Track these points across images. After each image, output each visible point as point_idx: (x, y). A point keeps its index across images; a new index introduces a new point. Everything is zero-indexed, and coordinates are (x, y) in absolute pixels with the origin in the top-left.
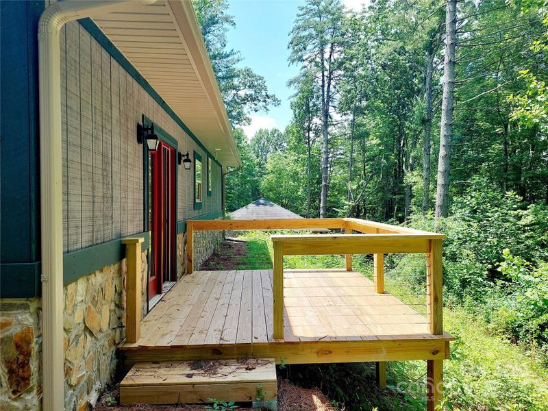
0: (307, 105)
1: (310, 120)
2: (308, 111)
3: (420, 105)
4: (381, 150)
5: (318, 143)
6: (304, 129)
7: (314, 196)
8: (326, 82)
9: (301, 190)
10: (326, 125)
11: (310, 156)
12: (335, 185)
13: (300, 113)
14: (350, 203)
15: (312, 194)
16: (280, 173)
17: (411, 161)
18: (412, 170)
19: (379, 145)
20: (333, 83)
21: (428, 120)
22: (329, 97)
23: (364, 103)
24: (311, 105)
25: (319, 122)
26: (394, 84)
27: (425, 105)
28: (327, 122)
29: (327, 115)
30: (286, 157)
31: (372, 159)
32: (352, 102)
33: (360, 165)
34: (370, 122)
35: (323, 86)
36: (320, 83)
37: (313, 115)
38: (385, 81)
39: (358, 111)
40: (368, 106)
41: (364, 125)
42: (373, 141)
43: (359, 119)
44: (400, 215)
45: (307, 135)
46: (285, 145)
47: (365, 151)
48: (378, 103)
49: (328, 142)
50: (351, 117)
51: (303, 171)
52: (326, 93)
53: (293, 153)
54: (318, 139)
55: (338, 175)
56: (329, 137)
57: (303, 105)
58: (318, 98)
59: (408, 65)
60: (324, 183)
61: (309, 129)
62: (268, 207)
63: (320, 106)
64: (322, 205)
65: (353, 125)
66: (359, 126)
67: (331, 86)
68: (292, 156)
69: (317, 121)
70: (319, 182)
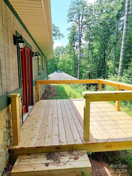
1: (74, 43)
2: (74, 40)
3: (113, 37)
4: (99, 54)
5: (77, 51)
6: (72, 46)
7: (76, 69)
8: (80, 29)
9: (71, 67)
10: (80, 45)
11: (75, 56)
12: (82, 65)
13: (71, 40)
14: (88, 72)
15: (75, 69)
16: (64, 62)
17: (108, 57)
18: (108, 60)
19: (98, 52)
20: (83, 30)
21: (116, 43)
22: (81, 35)
23: (93, 37)
24: (75, 37)
26: (104, 30)
27: (115, 37)
28: (80, 44)
29: (80, 41)
30: (66, 56)
31: (95, 57)
32: (89, 36)
33: (90, 59)
34: (95, 44)
35: (79, 31)
36: (78, 29)
37: (75, 41)
38: (101, 29)
39: (91, 40)
40: (94, 38)
41: (92, 45)
42: (96, 51)
43: (91, 43)
44: (104, 75)
45: (73, 48)
46: (65, 52)
47: (92, 54)
48: (98, 37)
49: (81, 51)
50: (88, 42)
51: (72, 61)
52: (80, 33)
53: (69, 54)
54: (77, 50)
55: (83, 62)
56: (81, 49)
57: (72, 37)
58: (77, 35)
59: (109, 23)
60: (79, 65)
61: (74, 46)
62: (61, 73)
63: (78, 38)
64: (78, 72)
65: (89, 45)
66: (91, 45)
67: (82, 31)
68: (68, 55)
69: (77, 43)
70: (77, 65)
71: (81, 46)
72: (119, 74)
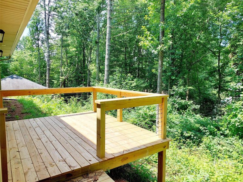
0: (37, 27)
1: (38, 35)
2: (37, 29)
3: (93, 34)
4: (76, 54)
5: (44, 48)
6: (35, 39)
7: (43, 74)
8: (47, 17)
9: (35, 70)
10: (48, 38)
11: (40, 54)
12: (53, 68)
13: (33, 30)
14: (63, 78)
15: (41, 73)
16: (21, 62)
17: (89, 60)
18: (90, 63)
19: (76, 51)
20: (50, 17)
21: (98, 42)
22: (49, 24)
23: (67, 31)
24: (39, 27)
25: (44, 36)
26: (82, 24)
27: (96, 35)
28: (48, 37)
29: (48, 34)
30: (25, 53)
31: (71, 57)
32: (62, 29)
33: (64, 60)
34: (70, 40)
35: (45, 18)
36: (44, 16)
37: (40, 32)
38: (78, 21)
39: (64, 34)
40: (69, 32)
41: (66, 41)
42: (72, 49)
43: (65, 38)
44: (85, 83)
45: (37, 42)
46: (22, 46)
47: (67, 53)
48: (75, 31)
49: (49, 47)
50: (60, 36)
51: (35, 61)
52: (47, 22)
53: (29, 51)
54: (43, 45)
55: (54, 64)
56: (50, 45)
57: (34, 26)
58: (42, 24)
59: (88, 16)
60: (48, 67)
61: (38, 40)
62: (19, 80)
63: (44, 28)
64: (47, 78)
65: (62, 40)
66: (64, 41)
67: (50, 19)
68: (29, 53)
69: (42, 36)
70: (45, 67)
71: (49, 41)
72: (105, 81)
